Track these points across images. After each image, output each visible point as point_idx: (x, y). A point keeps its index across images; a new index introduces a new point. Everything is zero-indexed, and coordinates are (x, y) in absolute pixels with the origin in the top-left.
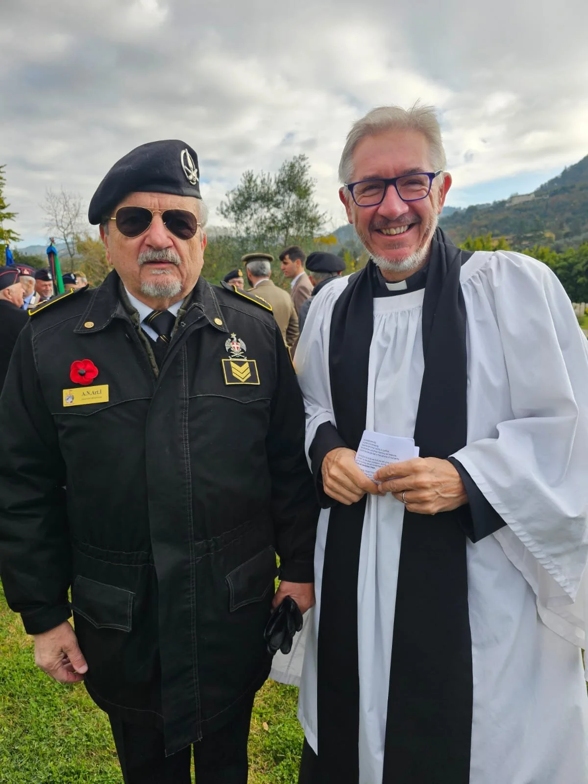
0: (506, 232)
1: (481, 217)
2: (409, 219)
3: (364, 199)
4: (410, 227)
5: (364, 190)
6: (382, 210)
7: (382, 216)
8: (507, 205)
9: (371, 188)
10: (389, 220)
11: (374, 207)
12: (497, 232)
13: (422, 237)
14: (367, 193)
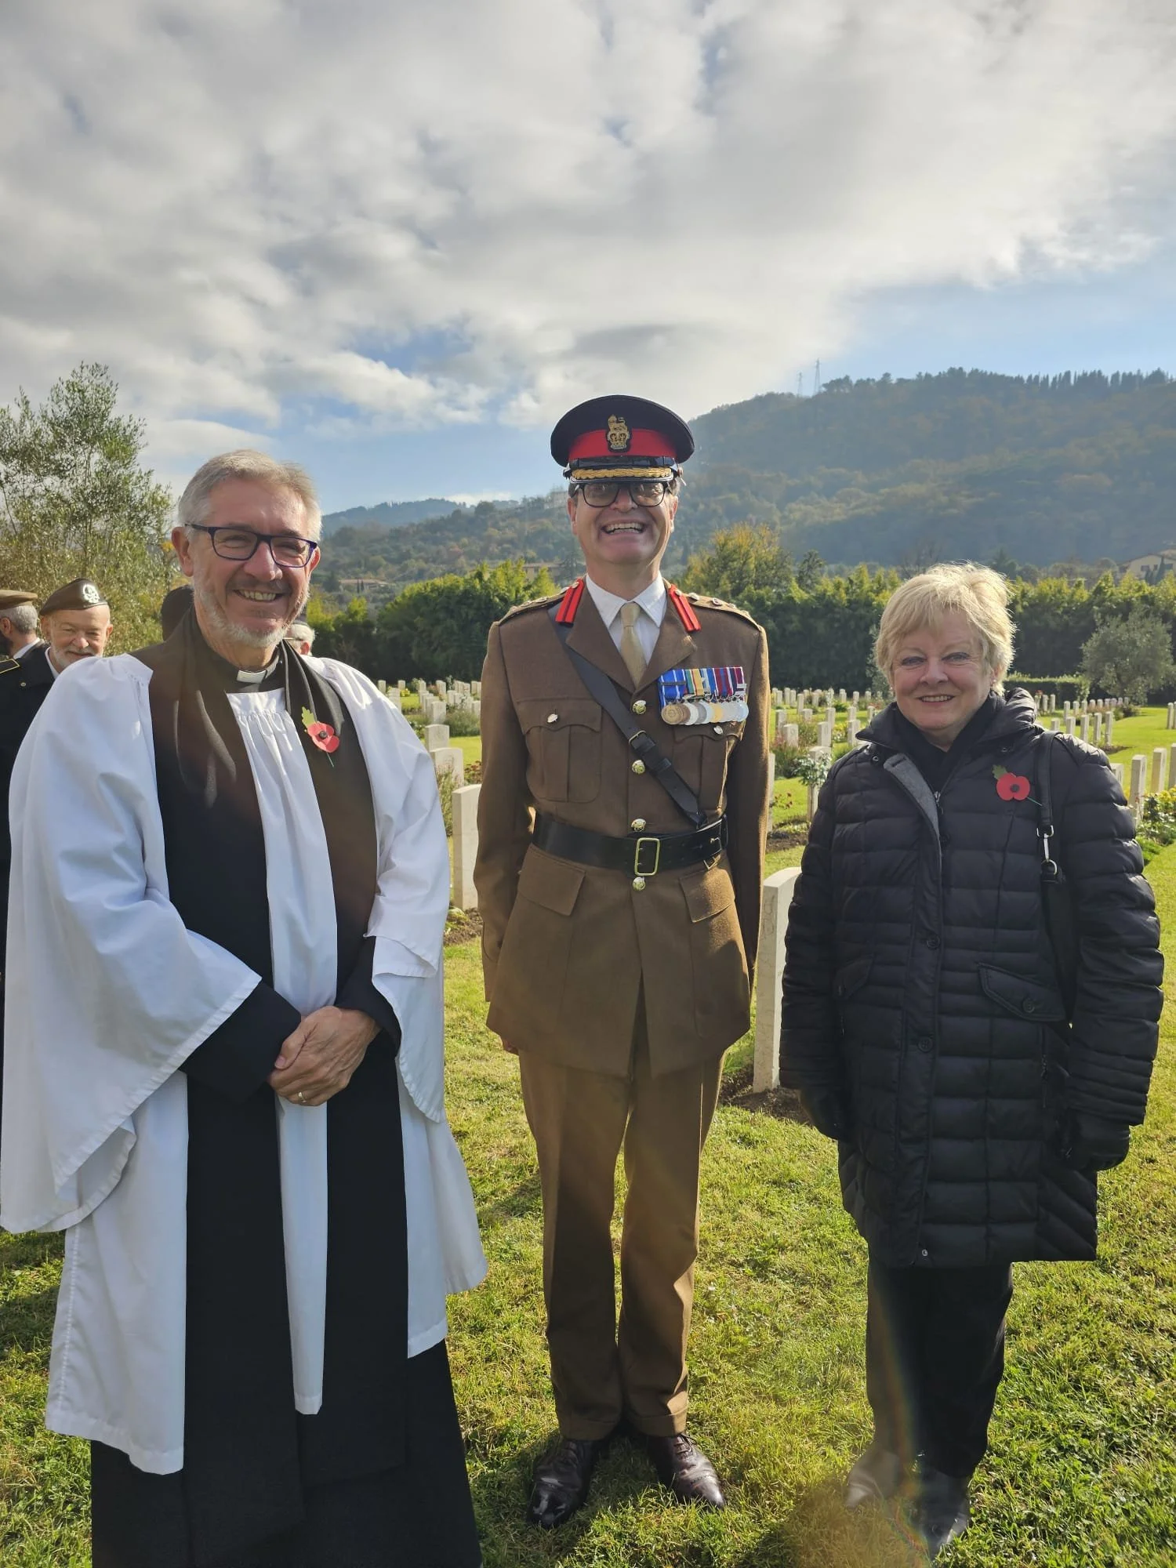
0: (546, 556)
1: (501, 524)
2: (280, 587)
3: (225, 549)
4: (278, 596)
5: (227, 539)
6: (250, 568)
7: (249, 575)
8: (547, 507)
9: (235, 538)
10: (258, 581)
11: (238, 563)
12: (531, 553)
13: (290, 612)
14: (229, 544)
